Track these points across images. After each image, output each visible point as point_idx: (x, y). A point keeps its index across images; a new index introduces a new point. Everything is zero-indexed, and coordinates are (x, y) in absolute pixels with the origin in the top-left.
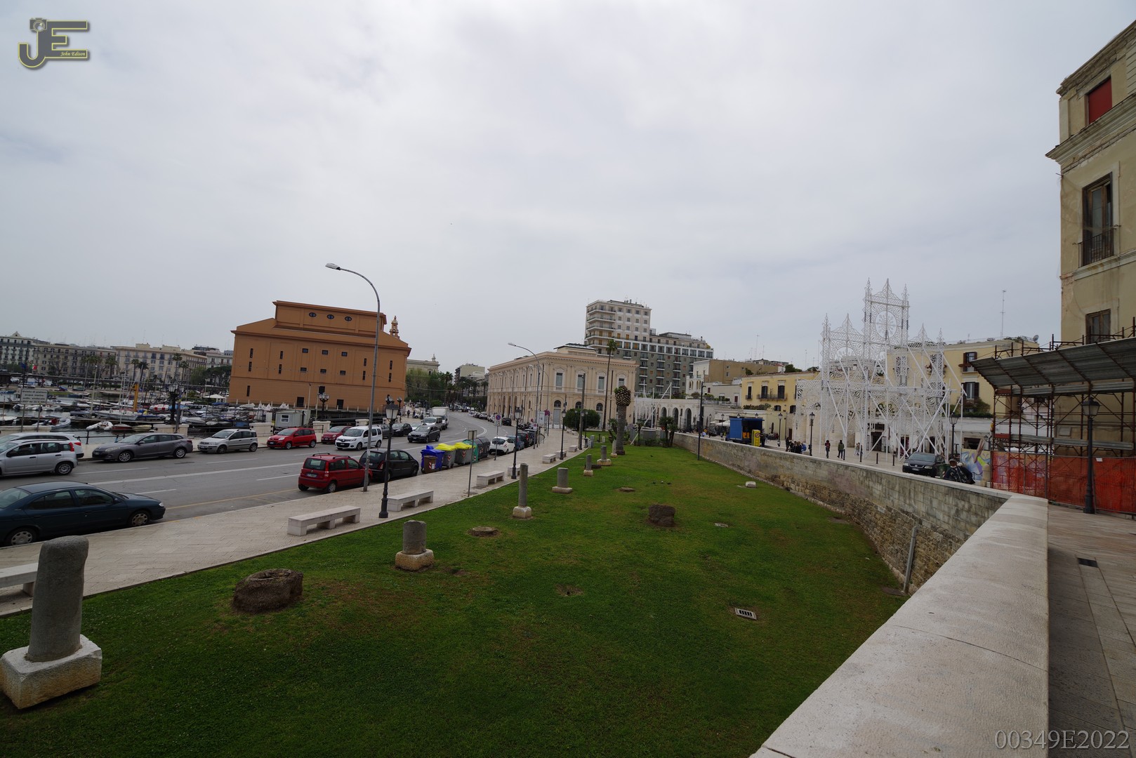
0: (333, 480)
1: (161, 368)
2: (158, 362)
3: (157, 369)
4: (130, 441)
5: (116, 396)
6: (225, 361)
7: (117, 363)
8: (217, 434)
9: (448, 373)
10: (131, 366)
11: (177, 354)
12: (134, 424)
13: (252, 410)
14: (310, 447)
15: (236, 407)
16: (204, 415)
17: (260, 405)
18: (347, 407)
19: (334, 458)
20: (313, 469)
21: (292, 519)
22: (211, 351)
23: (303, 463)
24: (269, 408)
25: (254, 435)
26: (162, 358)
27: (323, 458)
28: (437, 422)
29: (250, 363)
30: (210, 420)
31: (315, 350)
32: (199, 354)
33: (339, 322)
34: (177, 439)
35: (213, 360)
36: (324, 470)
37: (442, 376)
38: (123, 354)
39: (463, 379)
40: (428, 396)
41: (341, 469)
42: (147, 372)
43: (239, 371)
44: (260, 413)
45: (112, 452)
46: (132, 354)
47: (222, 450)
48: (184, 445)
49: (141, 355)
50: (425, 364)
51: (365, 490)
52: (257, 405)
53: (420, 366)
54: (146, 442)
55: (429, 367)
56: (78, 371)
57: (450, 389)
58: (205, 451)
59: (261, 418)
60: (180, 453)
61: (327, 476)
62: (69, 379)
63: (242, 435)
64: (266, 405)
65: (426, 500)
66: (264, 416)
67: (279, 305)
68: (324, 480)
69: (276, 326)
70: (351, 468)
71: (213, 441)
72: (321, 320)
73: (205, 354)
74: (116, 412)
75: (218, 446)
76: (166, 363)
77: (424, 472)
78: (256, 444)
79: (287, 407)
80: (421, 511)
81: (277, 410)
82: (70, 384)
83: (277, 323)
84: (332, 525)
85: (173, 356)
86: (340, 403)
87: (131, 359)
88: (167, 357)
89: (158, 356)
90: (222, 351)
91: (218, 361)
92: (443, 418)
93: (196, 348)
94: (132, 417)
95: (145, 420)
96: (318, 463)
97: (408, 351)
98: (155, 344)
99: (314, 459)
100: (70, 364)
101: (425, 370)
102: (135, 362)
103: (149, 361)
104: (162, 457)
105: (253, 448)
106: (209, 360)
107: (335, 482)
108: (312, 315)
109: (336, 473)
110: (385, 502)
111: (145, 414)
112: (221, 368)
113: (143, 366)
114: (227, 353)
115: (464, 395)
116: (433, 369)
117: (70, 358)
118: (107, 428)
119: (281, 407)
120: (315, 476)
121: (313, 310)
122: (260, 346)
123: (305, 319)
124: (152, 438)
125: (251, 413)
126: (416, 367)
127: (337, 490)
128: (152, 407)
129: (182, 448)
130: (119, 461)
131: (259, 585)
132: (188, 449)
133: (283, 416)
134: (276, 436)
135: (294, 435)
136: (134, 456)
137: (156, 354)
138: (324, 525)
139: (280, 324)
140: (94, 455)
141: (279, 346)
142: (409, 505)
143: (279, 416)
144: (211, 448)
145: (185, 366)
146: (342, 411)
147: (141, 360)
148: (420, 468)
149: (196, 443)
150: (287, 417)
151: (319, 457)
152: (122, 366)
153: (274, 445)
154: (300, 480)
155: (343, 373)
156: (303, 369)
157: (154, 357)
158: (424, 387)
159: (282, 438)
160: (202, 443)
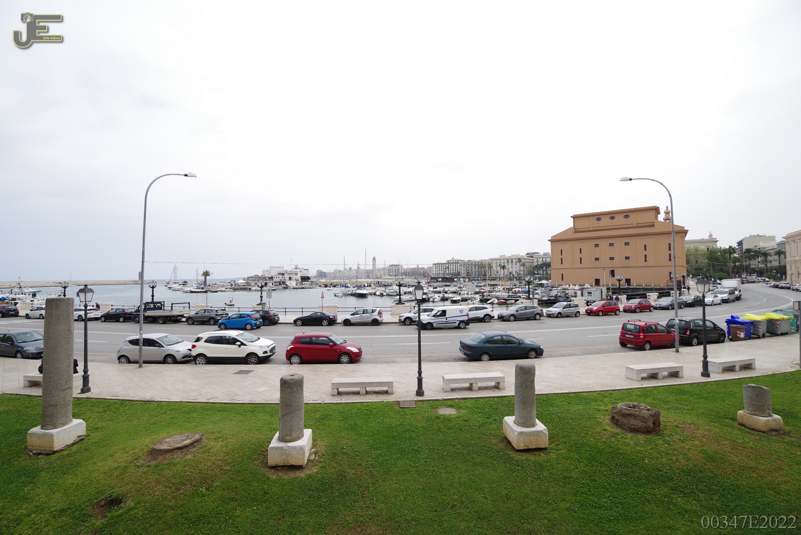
0: (647, 341)
1: (512, 267)
2: (510, 264)
3: (510, 268)
4: (512, 310)
5: (496, 285)
6: (544, 259)
7: (492, 267)
8: (555, 305)
9: (730, 247)
10: (499, 268)
11: (519, 259)
12: (506, 300)
13: (568, 289)
14: (616, 315)
15: (557, 288)
16: (540, 294)
17: (571, 286)
18: (634, 284)
19: (646, 324)
20: (630, 331)
21: (628, 368)
22: (536, 254)
23: (622, 326)
24: (577, 287)
25: (576, 306)
26: (512, 262)
27: (637, 323)
28: (730, 294)
29: (562, 259)
30: (544, 296)
31: (604, 244)
32: (530, 257)
33: (620, 220)
34: (535, 308)
35: (537, 260)
36: (639, 332)
37: (724, 251)
38: (494, 262)
39: (748, 251)
40: (708, 270)
41: (652, 332)
42: (505, 270)
43: (555, 265)
44: (573, 291)
45: (506, 316)
46: (498, 261)
47: (559, 315)
48: (539, 312)
49: (502, 261)
50: (701, 242)
51: (677, 351)
52: (569, 285)
53: (696, 245)
54: (521, 310)
55: (707, 244)
56: (477, 273)
57: (734, 262)
58: (550, 316)
59: (574, 295)
60: (538, 317)
61: (642, 337)
62: (475, 278)
63: (569, 306)
64: (575, 285)
65: (747, 367)
66: (576, 293)
67: (574, 217)
68: (640, 340)
69: (575, 232)
70: (660, 332)
71: (554, 310)
72: (606, 222)
73: (532, 257)
74: (498, 294)
75: (557, 313)
76: (514, 264)
77: (731, 340)
78: (579, 312)
79: (589, 286)
80: (745, 376)
81: (583, 289)
82: (475, 280)
83: (575, 230)
84: (660, 376)
85: (517, 260)
86: (628, 281)
87: (498, 264)
88: (514, 261)
89: (510, 261)
90: (542, 254)
91: (540, 260)
92: (736, 289)
93: (528, 254)
94: (505, 296)
95: (511, 297)
96: (632, 327)
97: (685, 232)
98: (508, 254)
99: (630, 324)
100: (473, 270)
101: (703, 247)
102: (500, 265)
103: (506, 265)
104: (528, 319)
105: (578, 315)
106: (536, 260)
107: (649, 342)
108: (599, 219)
109: (650, 336)
110: (705, 364)
111: (511, 294)
112: (543, 264)
113: (504, 267)
114: (545, 254)
115: (752, 267)
116: (711, 245)
117: (473, 267)
118: (495, 302)
119: (585, 287)
120: (632, 337)
121: (598, 216)
122: (565, 247)
123: (594, 224)
124: (523, 308)
125: (567, 292)
126: (692, 246)
127: (652, 348)
128: (513, 290)
129: (538, 314)
130: (510, 321)
131: (629, 413)
132: (541, 315)
133: (588, 293)
134: (590, 307)
135: (603, 306)
136: (516, 318)
137: (510, 260)
138: (653, 376)
139: (577, 230)
140: (498, 317)
141: (578, 245)
142: (730, 369)
143: (585, 292)
144: (553, 314)
145: (524, 265)
146: (630, 287)
147: (502, 265)
148: (727, 335)
149: (545, 310)
150: (591, 293)
151: (633, 323)
152: (494, 268)
153: (590, 313)
154: (620, 339)
155: (627, 258)
156: (597, 259)
157: (508, 262)
158: (704, 261)
159: (595, 308)
160: (548, 311)
